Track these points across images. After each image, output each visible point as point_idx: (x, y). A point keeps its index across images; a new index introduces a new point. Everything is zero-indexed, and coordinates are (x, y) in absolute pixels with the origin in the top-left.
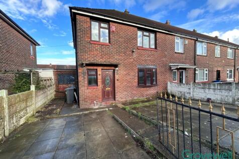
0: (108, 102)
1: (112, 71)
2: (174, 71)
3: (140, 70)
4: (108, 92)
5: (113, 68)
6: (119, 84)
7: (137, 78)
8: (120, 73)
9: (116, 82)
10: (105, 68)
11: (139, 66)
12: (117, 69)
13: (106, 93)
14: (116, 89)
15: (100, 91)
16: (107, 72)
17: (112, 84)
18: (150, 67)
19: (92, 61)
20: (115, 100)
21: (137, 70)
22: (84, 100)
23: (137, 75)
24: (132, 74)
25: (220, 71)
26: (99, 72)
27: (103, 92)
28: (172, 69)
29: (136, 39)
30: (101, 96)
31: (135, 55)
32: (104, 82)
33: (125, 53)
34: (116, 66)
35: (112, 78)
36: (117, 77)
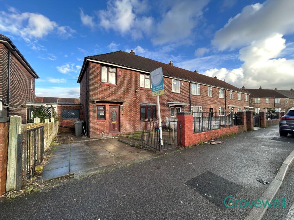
0: (114, 133)
1: (118, 107)
2: (172, 108)
3: (142, 107)
4: (114, 125)
5: (119, 105)
6: (124, 118)
7: (139, 113)
8: (125, 109)
9: (121, 116)
10: (112, 104)
11: (141, 104)
12: (122, 105)
13: (112, 125)
14: (121, 122)
15: (108, 124)
16: (114, 108)
17: (117, 118)
18: (151, 104)
19: (101, 99)
20: (120, 131)
21: (139, 107)
22: (94, 131)
23: (139, 111)
24: (135, 109)
25: (212, 108)
26: (107, 108)
27: (110, 124)
28: (170, 106)
29: (139, 81)
30: (108, 128)
31: (137, 95)
32: (110, 116)
33: (129, 92)
34: (121, 103)
35: (118, 113)
36: (122, 112)
